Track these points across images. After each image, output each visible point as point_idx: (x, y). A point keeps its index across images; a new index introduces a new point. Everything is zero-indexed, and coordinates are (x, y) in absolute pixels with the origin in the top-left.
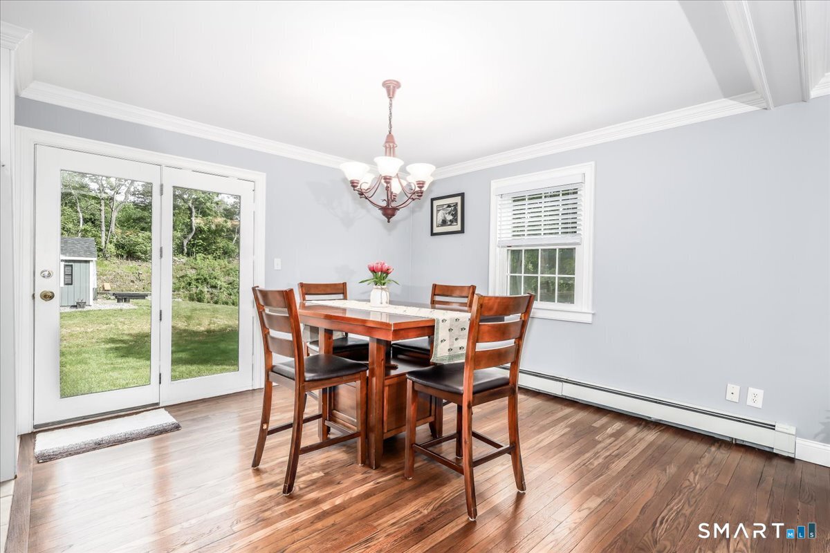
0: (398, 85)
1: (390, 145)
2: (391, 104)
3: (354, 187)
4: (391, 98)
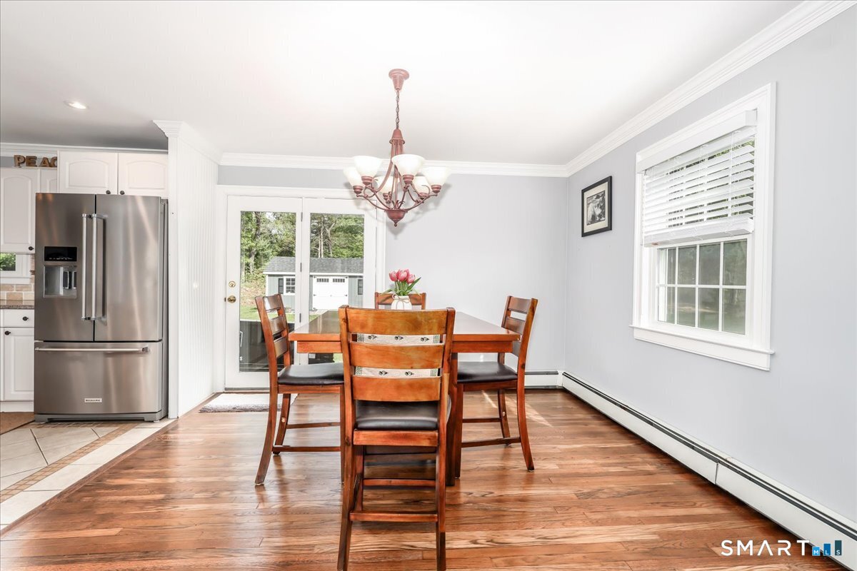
0: (406, 76)
1: (397, 144)
2: (398, 97)
3: (357, 193)
4: (398, 89)
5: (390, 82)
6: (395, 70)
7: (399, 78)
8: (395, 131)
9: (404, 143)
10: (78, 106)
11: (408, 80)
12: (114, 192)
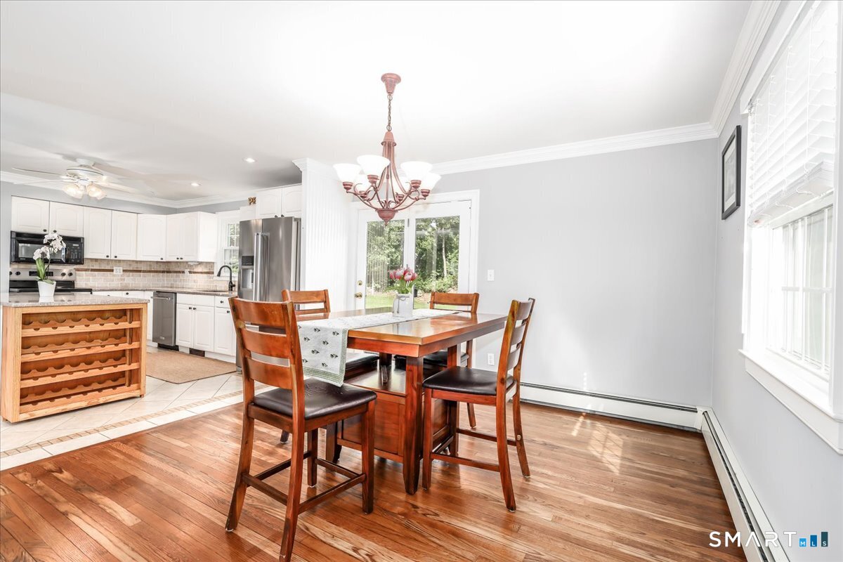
0: (398, 79)
2: (390, 100)
4: (390, 93)
5: (383, 85)
6: (388, 74)
7: (391, 82)
8: (386, 133)
9: (396, 145)
10: (250, 160)
11: (399, 84)
12: (280, 216)
